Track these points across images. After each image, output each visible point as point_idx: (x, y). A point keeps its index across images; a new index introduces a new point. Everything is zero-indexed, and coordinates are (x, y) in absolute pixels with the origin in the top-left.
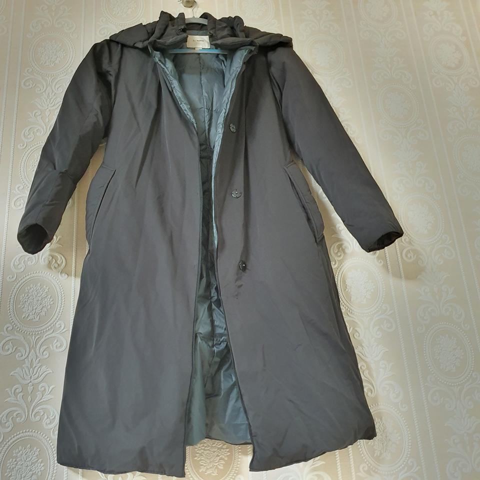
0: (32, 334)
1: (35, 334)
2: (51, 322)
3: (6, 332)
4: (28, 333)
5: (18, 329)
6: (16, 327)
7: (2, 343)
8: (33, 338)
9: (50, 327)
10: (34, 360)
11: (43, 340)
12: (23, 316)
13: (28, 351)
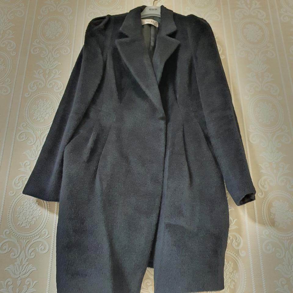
0: (24, 238)
1: (26, 238)
2: (39, 229)
3: (5, 236)
4: (21, 237)
5: (14, 234)
6: (12, 232)
7: (1, 244)
8: (24, 241)
9: (37, 233)
10: (24, 259)
11: (32, 243)
12: (18, 224)
13: (19, 252)
